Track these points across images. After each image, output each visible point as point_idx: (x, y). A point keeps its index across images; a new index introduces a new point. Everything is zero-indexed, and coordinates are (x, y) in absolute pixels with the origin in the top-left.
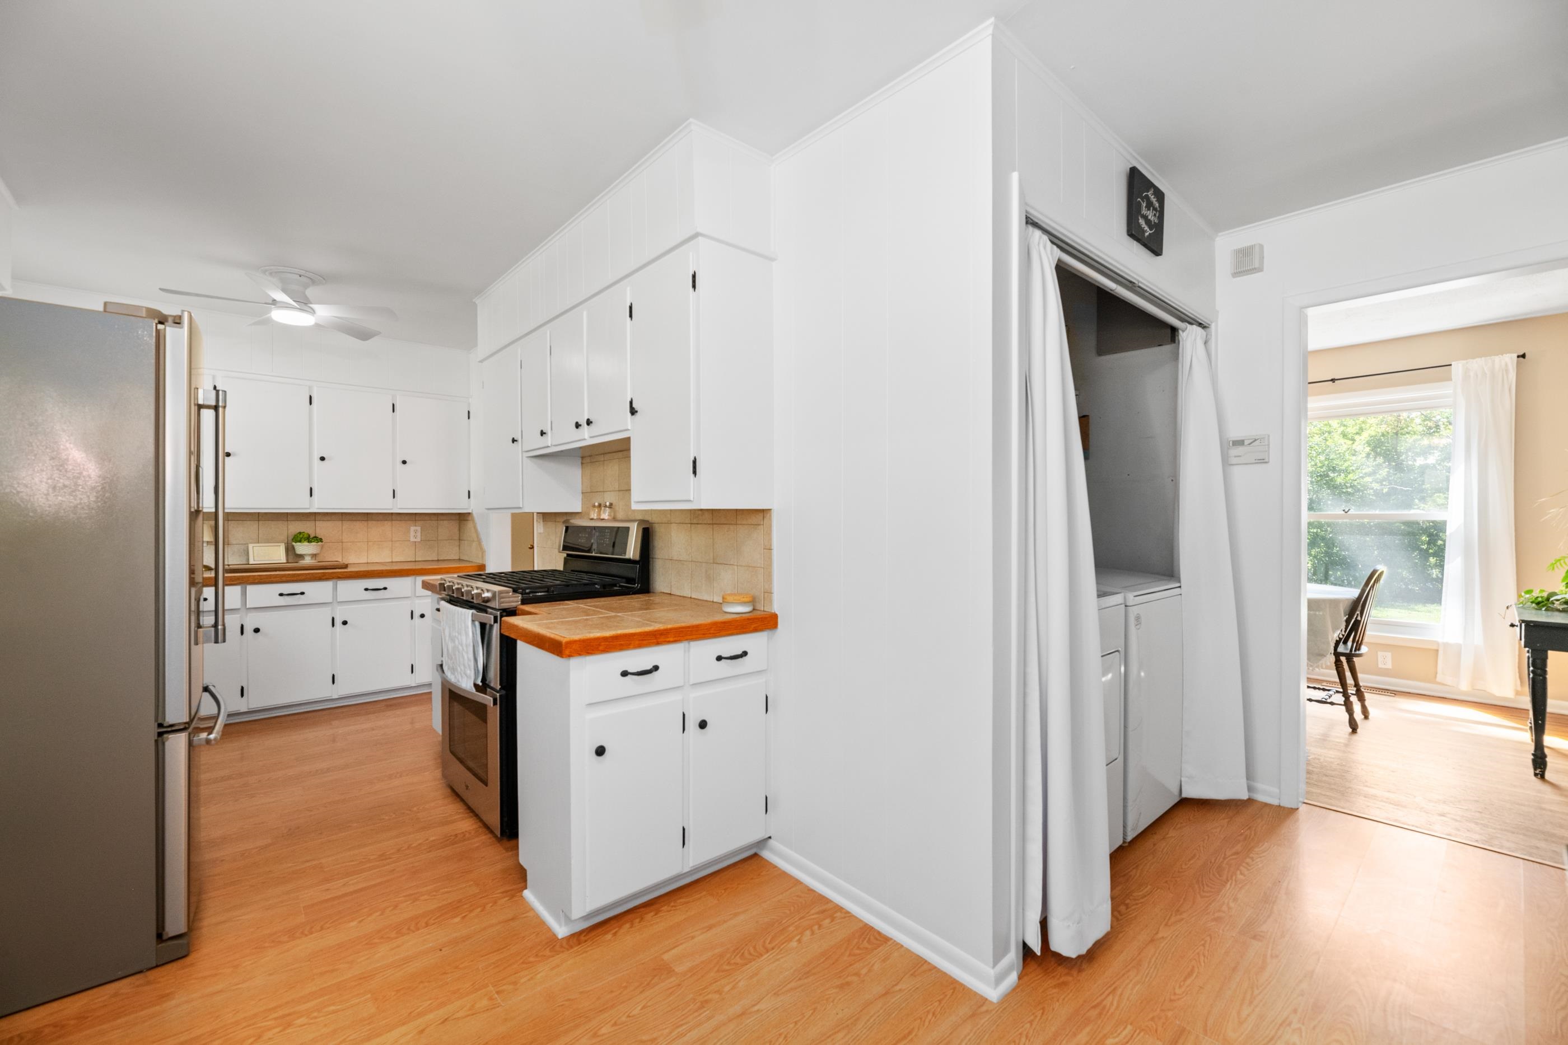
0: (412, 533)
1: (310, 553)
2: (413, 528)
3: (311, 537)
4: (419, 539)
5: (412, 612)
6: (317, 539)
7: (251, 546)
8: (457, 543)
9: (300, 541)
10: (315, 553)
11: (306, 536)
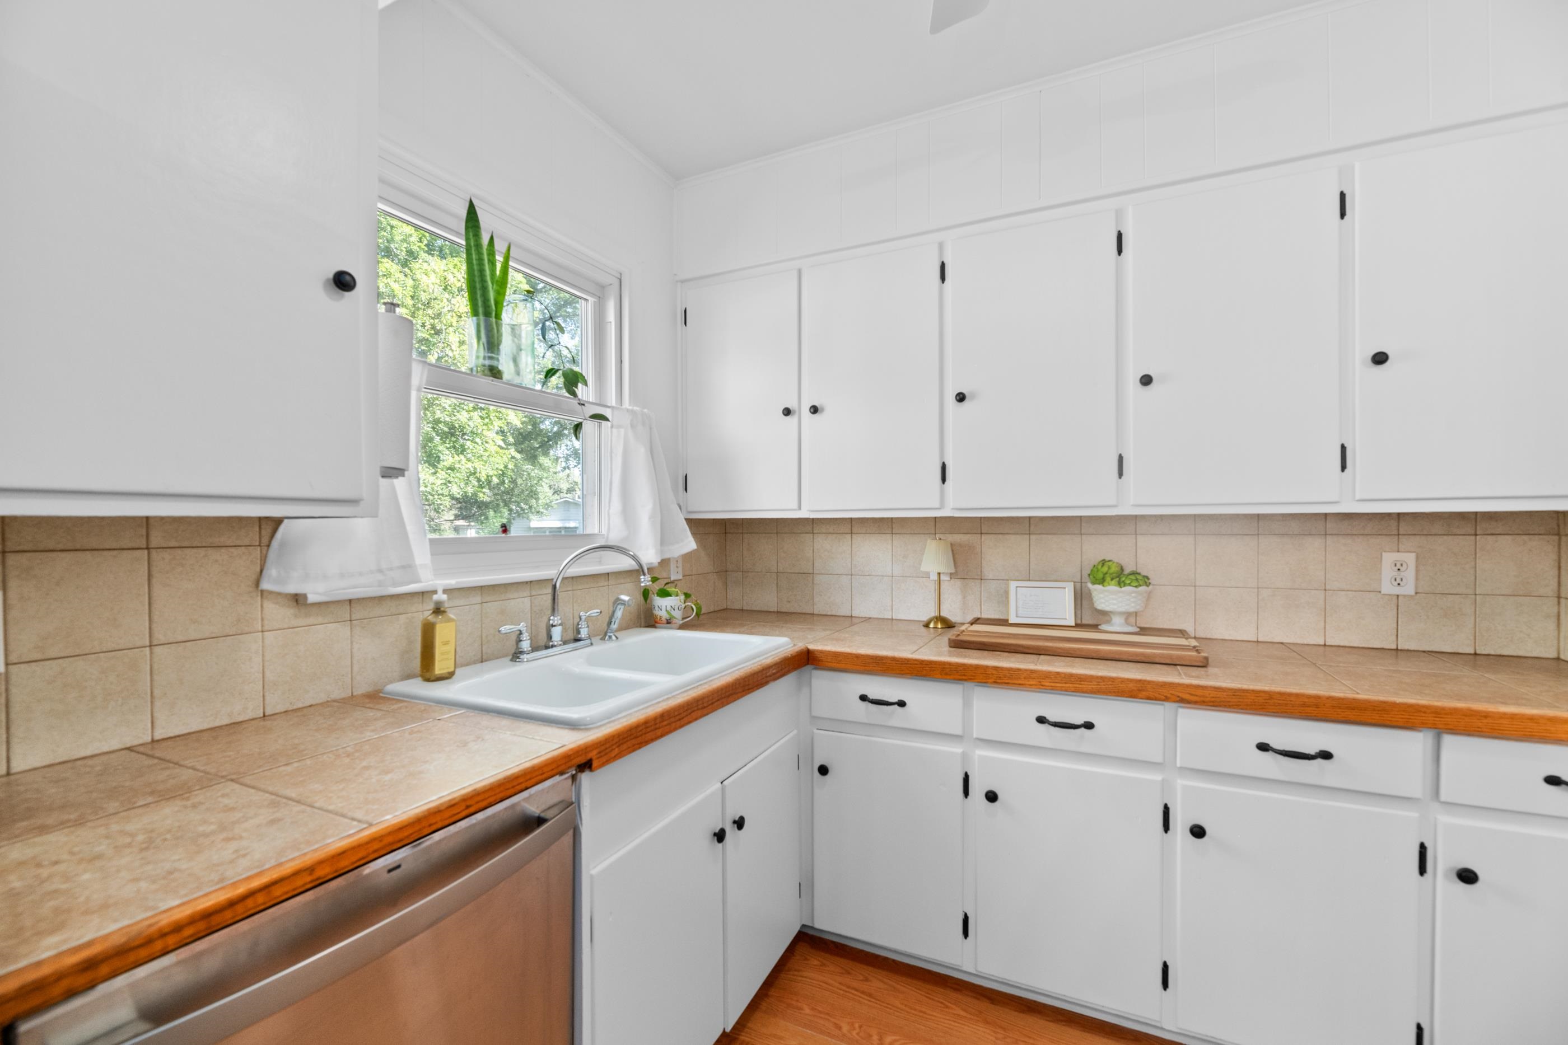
0: (1387, 572)
1: (1123, 609)
2: (1389, 558)
3: (1127, 571)
4: (1408, 589)
5: (1423, 849)
6: (1140, 579)
7: (1013, 585)
8: (1550, 606)
9: (1102, 581)
10: (1132, 610)
11: (1114, 569)
